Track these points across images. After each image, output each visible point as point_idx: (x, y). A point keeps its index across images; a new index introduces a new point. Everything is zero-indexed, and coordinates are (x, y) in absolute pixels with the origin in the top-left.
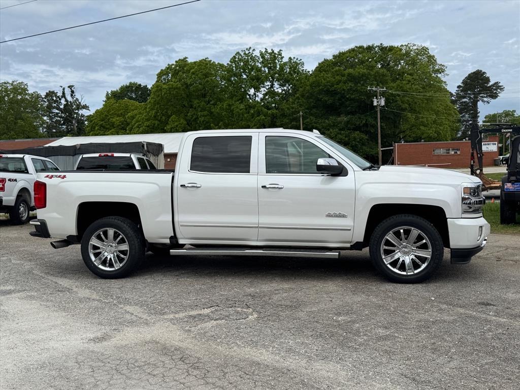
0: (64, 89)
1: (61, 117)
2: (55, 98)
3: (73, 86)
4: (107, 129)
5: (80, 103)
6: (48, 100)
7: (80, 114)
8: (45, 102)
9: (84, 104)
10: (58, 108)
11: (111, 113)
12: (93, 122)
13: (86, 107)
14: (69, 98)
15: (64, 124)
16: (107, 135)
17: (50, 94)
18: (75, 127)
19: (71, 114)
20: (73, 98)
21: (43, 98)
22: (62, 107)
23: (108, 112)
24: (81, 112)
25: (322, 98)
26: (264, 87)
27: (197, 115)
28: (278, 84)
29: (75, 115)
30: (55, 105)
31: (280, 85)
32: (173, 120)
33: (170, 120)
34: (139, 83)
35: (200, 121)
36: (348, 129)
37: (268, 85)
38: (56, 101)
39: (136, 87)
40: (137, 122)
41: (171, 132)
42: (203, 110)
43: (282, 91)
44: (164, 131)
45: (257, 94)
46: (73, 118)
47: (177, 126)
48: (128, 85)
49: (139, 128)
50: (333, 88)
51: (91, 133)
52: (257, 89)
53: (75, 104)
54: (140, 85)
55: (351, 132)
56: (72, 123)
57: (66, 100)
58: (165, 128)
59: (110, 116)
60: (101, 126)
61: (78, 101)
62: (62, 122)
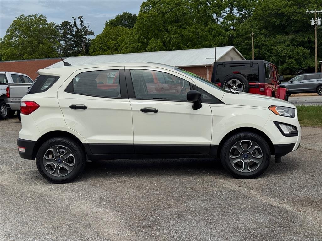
0: (75, 19)
1: (73, 41)
2: (68, 27)
3: (82, 17)
4: (105, 50)
5: (87, 30)
6: (64, 29)
7: (88, 38)
8: (62, 30)
9: (90, 30)
10: (72, 35)
11: (107, 37)
12: (95, 44)
13: (91, 33)
14: (79, 27)
15: (76, 46)
16: (105, 55)
17: (66, 24)
18: (84, 49)
19: (80, 39)
20: (82, 26)
21: (60, 27)
22: (74, 33)
23: (106, 36)
24: (88, 37)
25: (271, 20)
26: (225, 12)
27: (171, 38)
28: (237, 10)
29: (84, 40)
30: (69, 32)
31: (238, 10)
32: (153, 42)
33: (150, 42)
34: (130, 13)
35: (173, 42)
36: (293, 46)
37: (228, 11)
38: (69, 29)
39: (128, 16)
40: (125, 44)
41: (151, 51)
42: (175, 33)
43: (240, 16)
44: (146, 51)
45: (219, 18)
46: (82, 42)
47: (155, 47)
48: (122, 14)
49: (127, 49)
50: (280, 12)
51: (93, 53)
52: (219, 15)
53: (84, 31)
54: (131, 14)
55: (296, 48)
56: (81, 45)
57: (77, 28)
58: (146, 48)
59: (106, 40)
60: (100, 48)
61: (86, 28)
62: (75, 45)
